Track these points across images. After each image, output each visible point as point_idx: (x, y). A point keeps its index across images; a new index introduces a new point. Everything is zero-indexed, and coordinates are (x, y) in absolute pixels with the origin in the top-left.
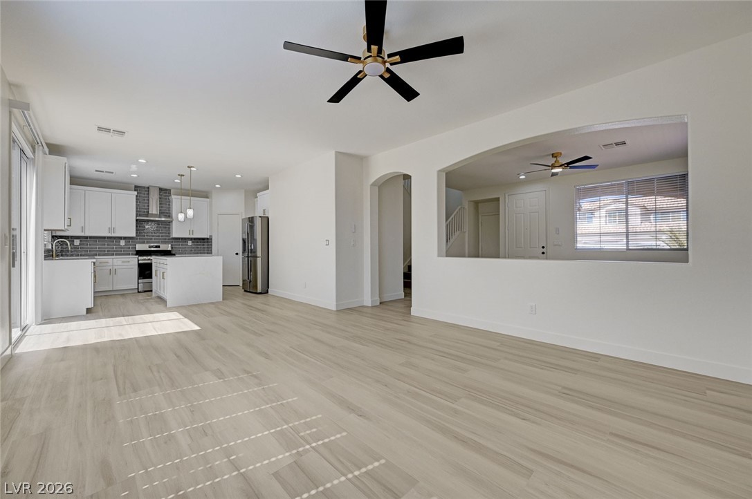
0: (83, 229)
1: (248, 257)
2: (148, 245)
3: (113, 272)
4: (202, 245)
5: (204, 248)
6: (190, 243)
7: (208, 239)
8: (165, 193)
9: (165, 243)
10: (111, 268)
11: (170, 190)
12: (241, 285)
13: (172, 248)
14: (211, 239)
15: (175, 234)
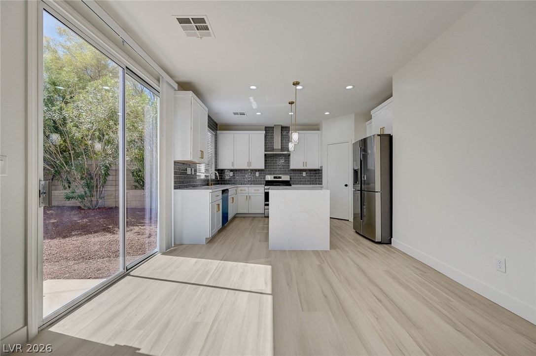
0: (233, 163)
1: (361, 190)
2: (273, 176)
3: (248, 198)
4: (314, 177)
5: (316, 179)
6: (304, 174)
7: (319, 170)
8: (285, 130)
9: (285, 174)
10: (247, 194)
11: (289, 127)
12: (351, 219)
13: (290, 178)
14: (322, 170)
15: (292, 167)
